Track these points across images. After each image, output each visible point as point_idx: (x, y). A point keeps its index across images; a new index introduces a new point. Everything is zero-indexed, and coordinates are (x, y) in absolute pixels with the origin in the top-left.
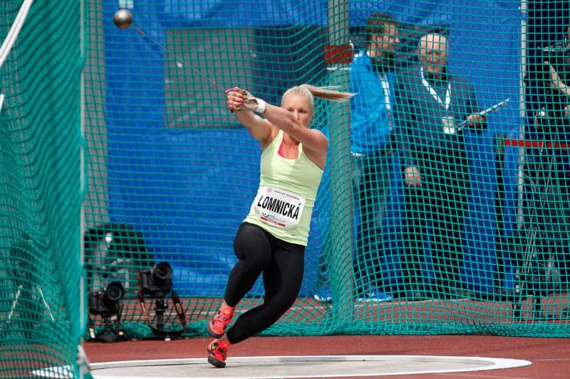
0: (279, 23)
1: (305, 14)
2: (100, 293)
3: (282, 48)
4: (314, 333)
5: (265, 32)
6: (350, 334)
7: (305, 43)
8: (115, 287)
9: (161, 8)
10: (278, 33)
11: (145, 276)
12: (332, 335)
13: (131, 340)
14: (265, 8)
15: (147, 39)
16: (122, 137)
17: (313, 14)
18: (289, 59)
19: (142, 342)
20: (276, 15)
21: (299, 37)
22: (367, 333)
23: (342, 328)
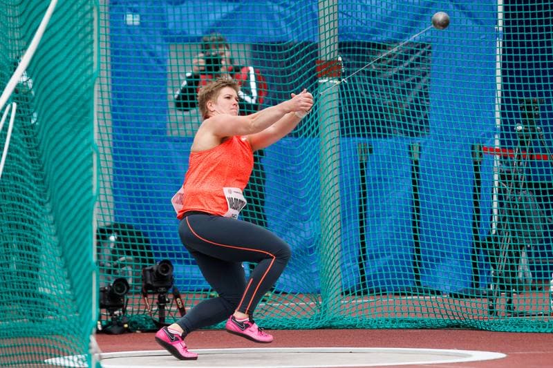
0: (274, 40)
1: (298, 32)
2: (106, 288)
3: (276, 62)
4: (304, 326)
5: (261, 47)
6: (336, 328)
7: (298, 57)
8: (121, 282)
9: (164, 25)
10: (274, 49)
11: (148, 273)
12: (321, 328)
13: (135, 332)
14: (261, 26)
15: (152, 54)
16: (129, 144)
17: (305, 31)
18: (283, 73)
19: (145, 334)
20: (272, 32)
21: (292, 53)
22: (353, 327)
23: (330, 322)
